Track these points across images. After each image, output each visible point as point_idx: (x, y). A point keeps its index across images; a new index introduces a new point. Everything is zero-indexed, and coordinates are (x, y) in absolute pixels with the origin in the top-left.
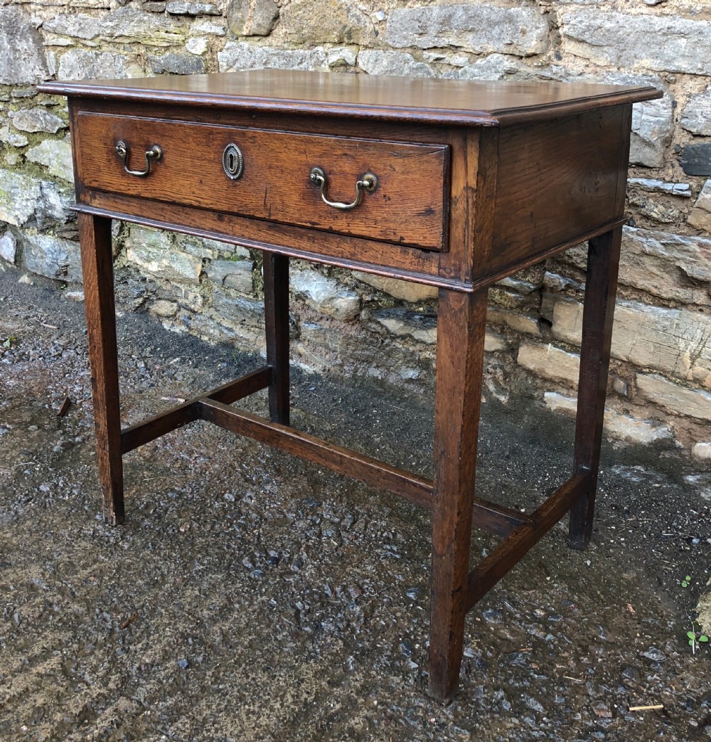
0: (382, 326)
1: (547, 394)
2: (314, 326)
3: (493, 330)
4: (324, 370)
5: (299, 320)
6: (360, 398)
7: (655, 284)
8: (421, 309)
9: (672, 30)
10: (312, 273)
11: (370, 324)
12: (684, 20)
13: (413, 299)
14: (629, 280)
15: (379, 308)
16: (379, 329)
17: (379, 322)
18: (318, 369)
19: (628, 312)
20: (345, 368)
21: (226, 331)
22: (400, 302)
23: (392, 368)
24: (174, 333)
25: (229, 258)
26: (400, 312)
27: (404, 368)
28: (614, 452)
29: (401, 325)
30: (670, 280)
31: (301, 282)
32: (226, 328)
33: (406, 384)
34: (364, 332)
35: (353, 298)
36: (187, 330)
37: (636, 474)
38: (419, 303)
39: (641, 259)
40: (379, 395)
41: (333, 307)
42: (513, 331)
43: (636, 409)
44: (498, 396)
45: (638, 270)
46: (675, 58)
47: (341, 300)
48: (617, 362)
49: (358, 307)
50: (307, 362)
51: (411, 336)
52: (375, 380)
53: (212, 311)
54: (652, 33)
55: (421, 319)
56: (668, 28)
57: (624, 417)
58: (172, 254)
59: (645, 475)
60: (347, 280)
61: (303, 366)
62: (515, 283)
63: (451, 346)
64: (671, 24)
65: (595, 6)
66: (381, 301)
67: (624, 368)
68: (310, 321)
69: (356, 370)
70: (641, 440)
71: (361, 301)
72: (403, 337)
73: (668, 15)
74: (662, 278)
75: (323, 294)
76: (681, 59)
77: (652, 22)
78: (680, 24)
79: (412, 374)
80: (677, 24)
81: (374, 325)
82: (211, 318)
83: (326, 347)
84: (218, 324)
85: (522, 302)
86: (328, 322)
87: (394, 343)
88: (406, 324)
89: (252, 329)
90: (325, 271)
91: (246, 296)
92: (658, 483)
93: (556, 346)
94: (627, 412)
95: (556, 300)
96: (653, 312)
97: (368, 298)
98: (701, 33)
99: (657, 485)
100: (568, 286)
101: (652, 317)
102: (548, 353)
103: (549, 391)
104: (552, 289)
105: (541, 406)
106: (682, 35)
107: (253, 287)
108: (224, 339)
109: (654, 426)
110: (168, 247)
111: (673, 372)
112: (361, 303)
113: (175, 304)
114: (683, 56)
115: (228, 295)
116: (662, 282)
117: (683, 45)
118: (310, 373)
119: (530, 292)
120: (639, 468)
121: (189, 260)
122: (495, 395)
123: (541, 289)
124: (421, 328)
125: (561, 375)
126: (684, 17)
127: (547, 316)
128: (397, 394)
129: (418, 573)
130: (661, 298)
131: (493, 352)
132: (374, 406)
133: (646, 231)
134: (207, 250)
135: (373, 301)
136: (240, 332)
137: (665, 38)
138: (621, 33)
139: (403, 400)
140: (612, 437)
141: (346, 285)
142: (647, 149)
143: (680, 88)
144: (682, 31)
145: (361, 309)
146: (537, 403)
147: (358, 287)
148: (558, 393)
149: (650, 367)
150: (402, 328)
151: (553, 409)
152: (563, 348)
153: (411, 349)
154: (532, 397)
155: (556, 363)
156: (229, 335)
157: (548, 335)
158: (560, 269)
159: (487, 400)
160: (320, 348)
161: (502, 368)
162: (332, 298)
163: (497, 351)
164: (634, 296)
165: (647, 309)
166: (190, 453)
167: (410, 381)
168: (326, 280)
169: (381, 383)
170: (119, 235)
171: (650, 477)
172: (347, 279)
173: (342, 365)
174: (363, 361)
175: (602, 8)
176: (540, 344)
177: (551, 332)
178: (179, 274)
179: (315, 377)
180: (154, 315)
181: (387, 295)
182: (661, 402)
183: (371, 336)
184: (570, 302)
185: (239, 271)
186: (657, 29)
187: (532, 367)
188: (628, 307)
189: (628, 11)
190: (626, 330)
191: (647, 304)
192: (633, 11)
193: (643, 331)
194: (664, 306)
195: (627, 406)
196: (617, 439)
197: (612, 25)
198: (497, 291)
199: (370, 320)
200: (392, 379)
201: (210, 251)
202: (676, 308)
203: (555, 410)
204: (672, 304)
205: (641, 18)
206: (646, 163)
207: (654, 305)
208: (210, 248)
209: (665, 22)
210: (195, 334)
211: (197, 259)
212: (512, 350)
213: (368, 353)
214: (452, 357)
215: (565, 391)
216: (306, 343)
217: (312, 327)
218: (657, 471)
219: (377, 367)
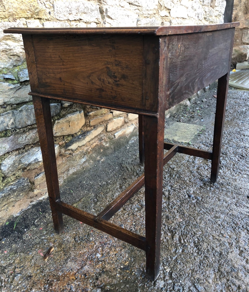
3: (101, 125)
5: (30, 180)
8: (80, 133)
15: (67, 143)
16: (69, 152)
17: (69, 149)
22: (73, 135)
23: (76, 165)
26: (76, 138)
27: (80, 160)
28: (128, 139)
29: (77, 144)
31: (30, 157)
33: (83, 165)
35: (57, 146)
40: (77, 178)
42: (105, 121)
44: (106, 146)
51: (79, 146)
55: (82, 136)
66: (67, 140)
67: (125, 115)
68: (37, 174)
70: (132, 131)
72: (76, 149)
79: (84, 160)
88: (79, 142)
93: (115, 118)
94: (128, 126)
97: (62, 142)
109: (133, 125)
112: (60, 147)
124: (83, 140)
127: (112, 111)
128: (82, 172)
146: (114, 139)
147: (56, 141)
148: (117, 132)
153: (80, 151)
155: (116, 123)
159: (102, 150)
161: (105, 136)
163: (102, 132)
169: (76, 173)
174: (65, 172)
176: (112, 121)
177: (113, 115)
181: (69, 135)
187: (111, 129)
199: (65, 151)
203: (118, 138)
219: (71, 168)
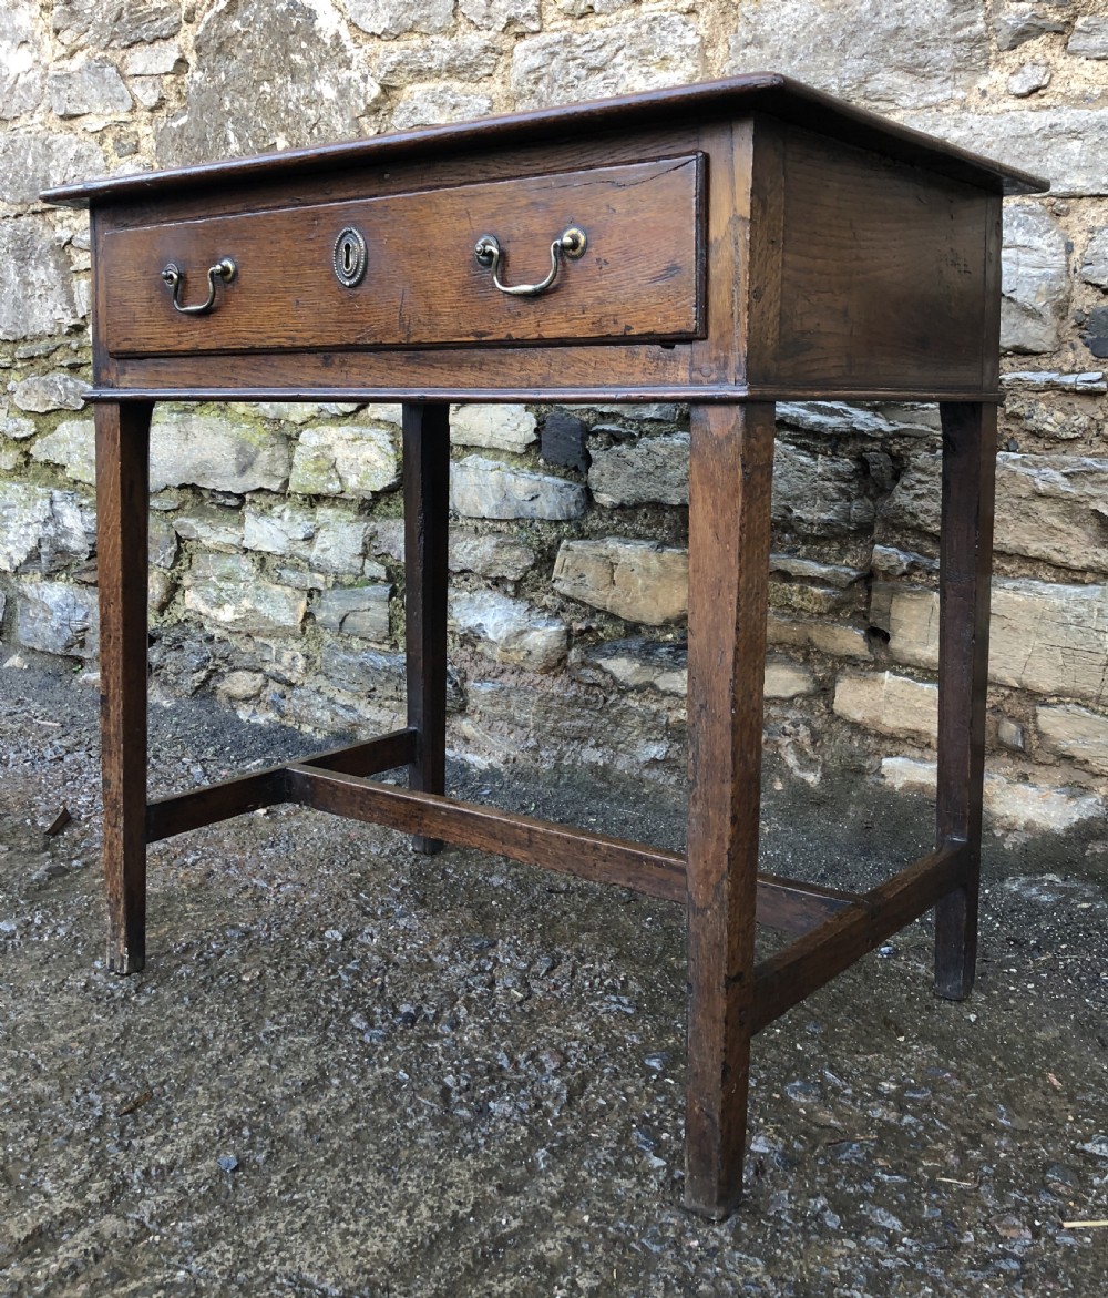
0: (605, 672)
1: (886, 762)
2: (490, 685)
3: (792, 659)
4: (506, 762)
5: (465, 679)
6: (567, 802)
7: (1057, 546)
8: (670, 637)
9: (1058, 128)
10: (487, 595)
11: (584, 671)
12: (1075, 111)
13: (657, 619)
14: (1013, 544)
15: (600, 642)
16: (599, 677)
17: (599, 667)
18: (496, 760)
19: (1016, 598)
20: (542, 753)
21: (342, 712)
22: (634, 628)
23: (621, 746)
24: (256, 725)
25: (351, 585)
26: (635, 644)
27: (642, 742)
28: (1005, 853)
29: (637, 665)
30: (1082, 536)
31: (470, 612)
32: (343, 707)
33: (646, 771)
34: (575, 685)
35: (556, 628)
36: (278, 719)
37: (1046, 889)
38: (666, 626)
39: (1033, 505)
40: (599, 794)
41: (522, 649)
42: (825, 656)
43: (1039, 770)
44: (802, 775)
45: (1027, 524)
46: (1064, 173)
47: (535, 633)
48: (1002, 690)
49: (564, 643)
50: (477, 750)
51: (653, 685)
52: (593, 767)
53: (321, 681)
54: (1025, 137)
55: (670, 653)
56: (1051, 127)
57: (1021, 787)
58: (258, 588)
59: (1062, 890)
60: (547, 600)
61: (471, 758)
62: (824, 570)
63: (714, 505)
64: (1055, 120)
65: (934, 109)
66: (602, 629)
67: (1014, 700)
68: (482, 678)
69: (560, 757)
70: (1052, 825)
71: (568, 633)
72: (639, 689)
73: (1049, 107)
74: (1069, 534)
75: (505, 627)
76: (1074, 173)
77: (1025, 120)
78: (1069, 117)
79: (656, 751)
80: (1064, 119)
81: (590, 672)
82: (318, 691)
83: (511, 720)
84: (329, 699)
85: (837, 601)
86: (515, 676)
87: (624, 701)
88: (646, 663)
89: (387, 703)
90: (510, 589)
91: (378, 647)
92: (1086, 900)
93: (896, 673)
94: (1024, 778)
95: (894, 592)
96: (1058, 593)
97: (582, 626)
98: (1103, 128)
99: (1085, 905)
100: (913, 566)
101: (1057, 602)
102: (884, 687)
103: (890, 755)
104: (886, 574)
105: (878, 784)
106: (1075, 134)
107: (391, 629)
108: (339, 724)
109: (1072, 797)
110: (252, 578)
111: (1099, 697)
112: (570, 638)
113: (260, 676)
114: (1078, 167)
115: (348, 649)
116: (1070, 541)
117: (1077, 151)
118: (483, 768)
119: (851, 584)
120: (1051, 877)
121: (286, 597)
122: (797, 772)
123: (868, 577)
124: (671, 670)
125: (909, 725)
126: (1075, 106)
127: (880, 624)
128: (631, 790)
129: (667, 1033)
130: (1070, 569)
131: (792, 699)
132: (590, 814)
133: (1037, 458)
134: (316, 575)
135: (589, 630)
136: (368, 711)
137: (1047, 143)
138: (976, 144)
139: (640, 799)
140: (1002, 827)
141: (545, 608)
142: (1030, 323)
143: (1076, 221)
144: (1073, 128)
145: (569, 647)
146: (870, 780)
147: (563, 611)
148: (904, 757)
149: (1060, 694)
150: (637, 673)
151: (898, 785)
152: (910, 675)
153: (654, 707)
154: (860, 771)
155: (900, 703)
156: (348, 719)
157: (883, 657)
158: (898, 538)
159: (784, 783)
160: (501, 724)
161: (808, 724)
162: (522, 633)
163: (797, 695)
164: (1024, 571)
165: (1048, 589)
166: (270, 879)
167: (653, 763)
168: (511, 602)
169: (603, 772)
170: (172, 567)
171: (1072, 893)
172: (545, 598)
173: (536, 749)
174: (573, 739)
175: (945, 110)
176: (871, 674)
177: (888, 652)
178: (268, 622)
179: (491, 774)
180: (224, 700)
181: (612, 617)
182: (1080, 755)
183: (586, 692)
184: (917, 593)
185: (367, 604)
186: (1033, 129)
187: (858, 716)
188: (1015, 589)
189: (987, 109)
190: (1015, 630)
191: (1046, 582)
192: (994, 108)
193: (1043, 629)
194: (1076, 582)
195: (1023, 767)
196: (1010, 829)
197: (963, 134)
198: (796, 587)
199: (583, 663)
200: (622, 764)
201: (321, 577)
202: (1094, 583)
203: (902, 789)
204: (1089, 577)
205: (1007, 117)
206: (1030, 346)
207: (1057, 582)
208: (319, 572)
209: (1046, 118)
210: (290, 724)
211: (298, 593)
212: (825, 690)
213: (579, 723)
214: (715, 526)
215: (917, 753)
216: (477, 717)
217: (487, 687)
218: (1085, 880)
219: (597, 746)
